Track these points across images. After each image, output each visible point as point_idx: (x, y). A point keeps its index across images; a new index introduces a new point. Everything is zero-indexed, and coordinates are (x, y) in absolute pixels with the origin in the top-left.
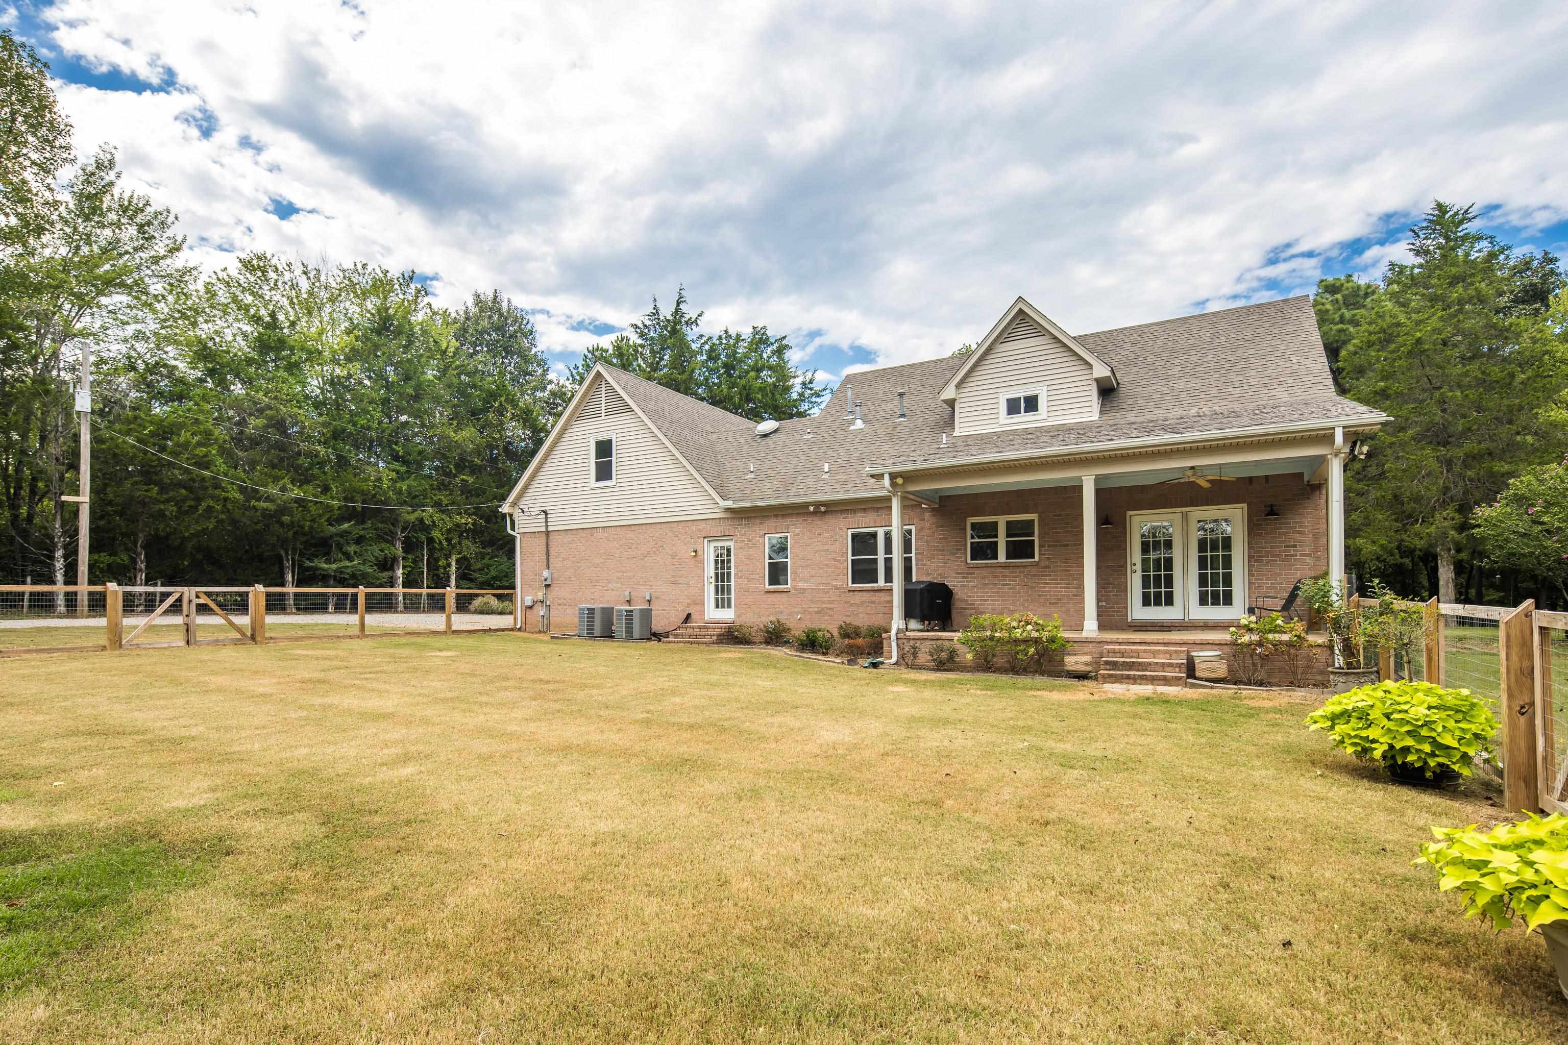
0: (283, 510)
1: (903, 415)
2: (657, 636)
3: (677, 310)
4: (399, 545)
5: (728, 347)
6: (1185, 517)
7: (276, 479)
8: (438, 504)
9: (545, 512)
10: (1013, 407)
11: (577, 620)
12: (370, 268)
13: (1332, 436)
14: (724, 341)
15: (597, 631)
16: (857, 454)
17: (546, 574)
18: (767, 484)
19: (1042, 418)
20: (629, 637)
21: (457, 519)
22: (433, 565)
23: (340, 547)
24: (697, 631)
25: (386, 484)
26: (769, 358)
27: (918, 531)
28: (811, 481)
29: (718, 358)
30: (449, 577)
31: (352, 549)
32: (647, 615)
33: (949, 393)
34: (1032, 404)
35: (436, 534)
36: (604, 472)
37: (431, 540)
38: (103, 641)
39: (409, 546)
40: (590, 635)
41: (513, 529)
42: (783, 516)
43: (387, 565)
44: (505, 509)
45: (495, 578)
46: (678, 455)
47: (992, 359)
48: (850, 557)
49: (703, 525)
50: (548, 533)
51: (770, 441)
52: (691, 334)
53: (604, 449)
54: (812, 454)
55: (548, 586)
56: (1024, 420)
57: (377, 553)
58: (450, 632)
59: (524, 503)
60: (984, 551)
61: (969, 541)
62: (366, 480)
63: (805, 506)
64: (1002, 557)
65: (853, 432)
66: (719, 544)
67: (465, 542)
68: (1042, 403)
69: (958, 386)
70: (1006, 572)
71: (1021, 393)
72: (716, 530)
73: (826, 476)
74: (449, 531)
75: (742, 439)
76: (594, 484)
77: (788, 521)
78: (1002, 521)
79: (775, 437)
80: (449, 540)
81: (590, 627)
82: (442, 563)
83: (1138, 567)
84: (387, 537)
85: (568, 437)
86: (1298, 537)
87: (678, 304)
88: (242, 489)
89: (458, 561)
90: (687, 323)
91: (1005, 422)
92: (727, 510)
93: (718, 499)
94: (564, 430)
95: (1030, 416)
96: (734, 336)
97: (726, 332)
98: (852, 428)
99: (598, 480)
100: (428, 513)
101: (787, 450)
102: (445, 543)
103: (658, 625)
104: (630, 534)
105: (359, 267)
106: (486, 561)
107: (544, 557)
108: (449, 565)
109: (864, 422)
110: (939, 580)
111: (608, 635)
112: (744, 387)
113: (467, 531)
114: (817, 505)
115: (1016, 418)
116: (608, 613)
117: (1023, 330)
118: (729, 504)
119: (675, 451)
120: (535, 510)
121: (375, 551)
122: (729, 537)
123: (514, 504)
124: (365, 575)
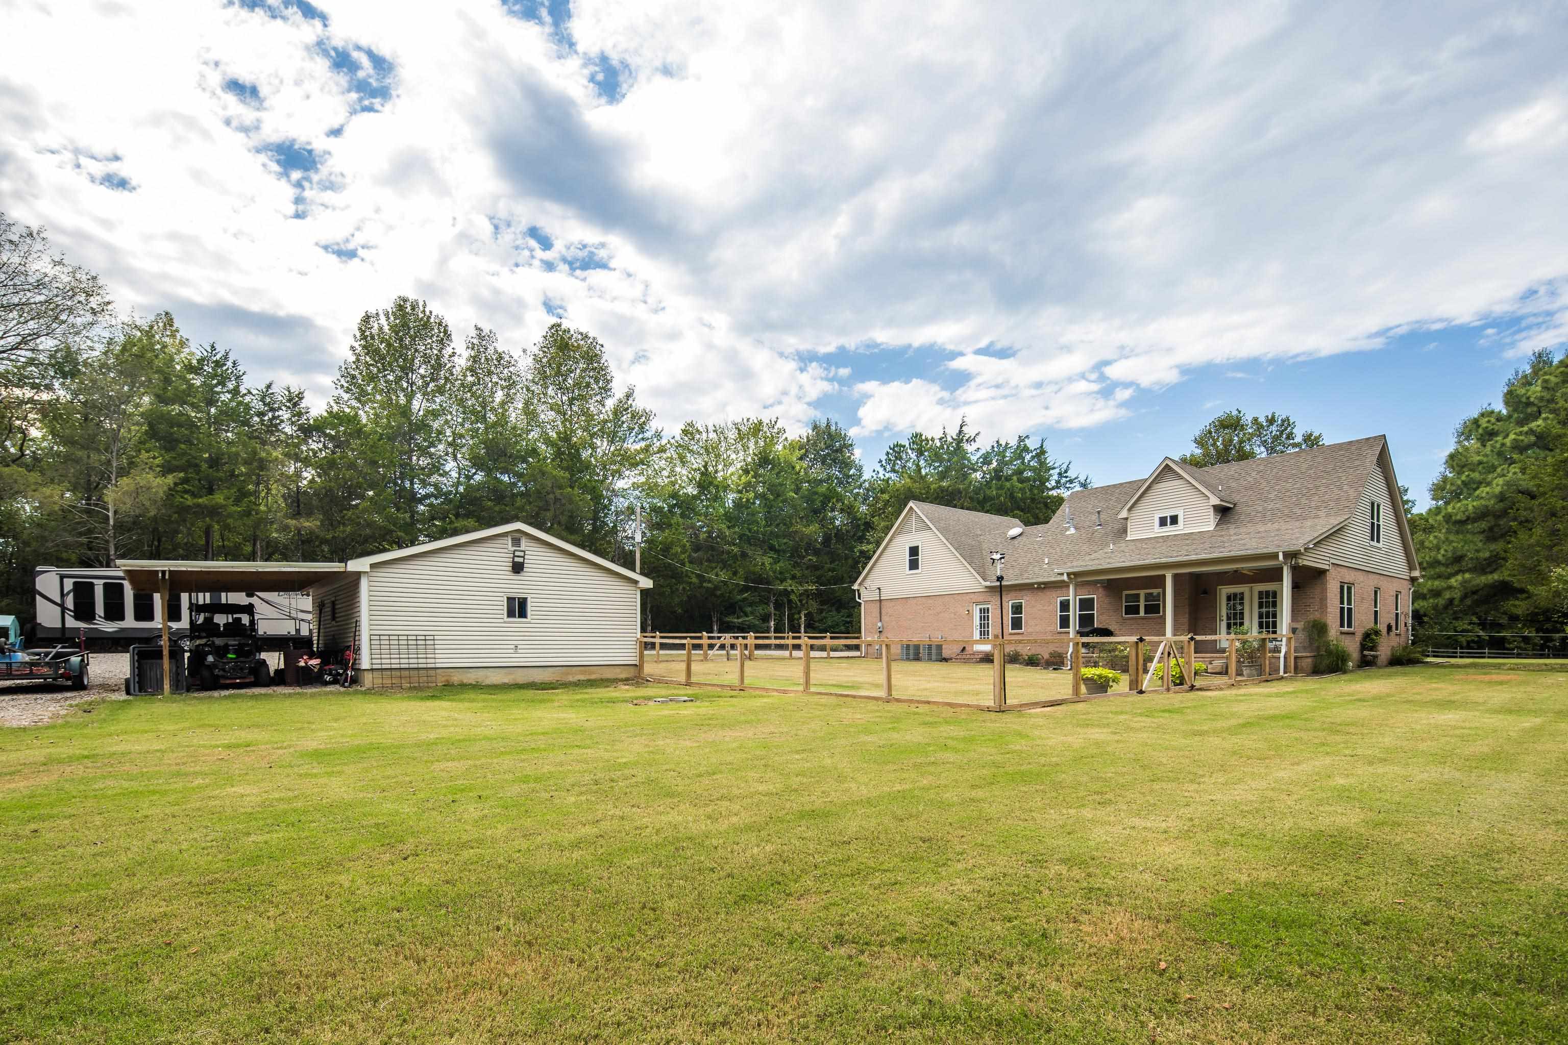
0: (716, 588)
1: (1099, 525)
2: (946, 660)
3: (960, 432)
4: (772, 605)
5: (998, 454)
6: (1251, 589)
7: (713, 569)
8: (793, 577)
9: (879, 589)
10: (1163, 522)
11: (899, 651)
12: (751, 421)
13: (1278, 556)
14: (996, 449)
15: (911, 657)
16: (1066, 552)
17: (879, 624)
18: (1011, 571)
19: (1180, 529)
20: (930, 659)
21: (806, 587)
22: (791, 620)
23: (741, 609)
24: (968, 656)
25: (768, 567)
26: (1029, 461)
27: (1098, 598)
28: (1036, 569)
29: (990, 463)
30: (800, 626)
31: (749, 609)
32: (939, 647)
33: (1124, 514)
34: (1174, 520)
35: (793, 597)
36: (914, 565)
37: (790, 601)
38: (702, 658)
39: (778, 606)
40: (908, 659)
41: (859, 598)
42: (1020, 590)
43: (765, 618)
44: (855, 587)
45: (830, 627)
46: (958, 555)
47: (1151, 493)
48: (1059, 614)
49: (972, 596)
50: (880, 601)
51: (1016, 542)
52: (969, 448)
53: (914, 551)
54: (1040, 551)
55: (880, 632)
56: (1169, 530)
57: (761, 611)
58: (829, 657)
59: (868, 583)
60: (1132, 610)
61: (1124, 604)
62: (755, 565)
63: (1033, 584)
64: (1142, 613)
65: (1067, 536)
66: (982, 607)
67: (811, 602)
68: (1180, 519)
69: (1130, 510)
70: (1144, 621)
71: (1168, 514)
72: (981, 598)
73: (1046, 566)
74: (801, 595)
75: (999, 540)
76: (908, 572)
77: (1023, 593)
78: (1142, 593)
79: (1020, 539)
80: (800, 601)
81: (908, 654)
82: (796, 616)
83: (1225, 618)
84: (765, 601)
85: (893, 544)
86: (1311, 600)
87: (961, 427)
88: (698, 576)
89: (805, 616)
90: (967, 440)
91: (1159, 531)
92: (986, 587)
93: (981, 581)
94: (890, 540)
95: (1173, 528)
96: (1004, 444)
97: (998, 442)
98: (1068, 533)
99: (910, 569)
100: (789, 585)
101: (1026, 548)
102: (799, 603)
103: (946, 653)
104: (930, 601)
105: (745, 421)
106: (824, 614)
107: (878, 615)
108: (800, 618)
109: (1076, 528)
110: (1106, 627)
111: (917, 658)
112: (1009, 489)
113: (812, 594)
114: (1039, 584)
115: (1165, 529)
116: (917, 647)
117: (1170, 475)
118: (988, 584)
119: (956, 553)
120: (874, 587)
121: (760, 610)
122: (988, 602)
123: (860, 584)
124: (755, 626)
